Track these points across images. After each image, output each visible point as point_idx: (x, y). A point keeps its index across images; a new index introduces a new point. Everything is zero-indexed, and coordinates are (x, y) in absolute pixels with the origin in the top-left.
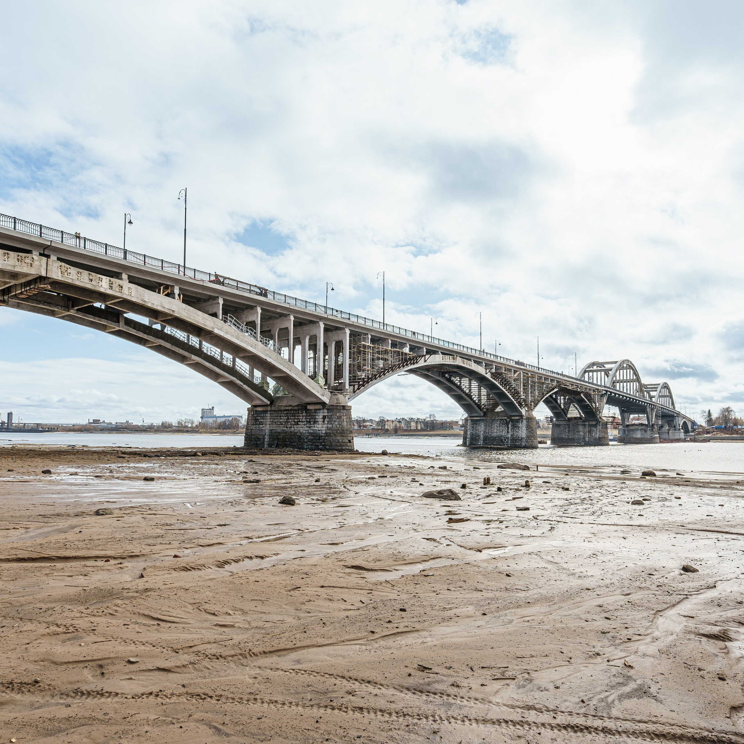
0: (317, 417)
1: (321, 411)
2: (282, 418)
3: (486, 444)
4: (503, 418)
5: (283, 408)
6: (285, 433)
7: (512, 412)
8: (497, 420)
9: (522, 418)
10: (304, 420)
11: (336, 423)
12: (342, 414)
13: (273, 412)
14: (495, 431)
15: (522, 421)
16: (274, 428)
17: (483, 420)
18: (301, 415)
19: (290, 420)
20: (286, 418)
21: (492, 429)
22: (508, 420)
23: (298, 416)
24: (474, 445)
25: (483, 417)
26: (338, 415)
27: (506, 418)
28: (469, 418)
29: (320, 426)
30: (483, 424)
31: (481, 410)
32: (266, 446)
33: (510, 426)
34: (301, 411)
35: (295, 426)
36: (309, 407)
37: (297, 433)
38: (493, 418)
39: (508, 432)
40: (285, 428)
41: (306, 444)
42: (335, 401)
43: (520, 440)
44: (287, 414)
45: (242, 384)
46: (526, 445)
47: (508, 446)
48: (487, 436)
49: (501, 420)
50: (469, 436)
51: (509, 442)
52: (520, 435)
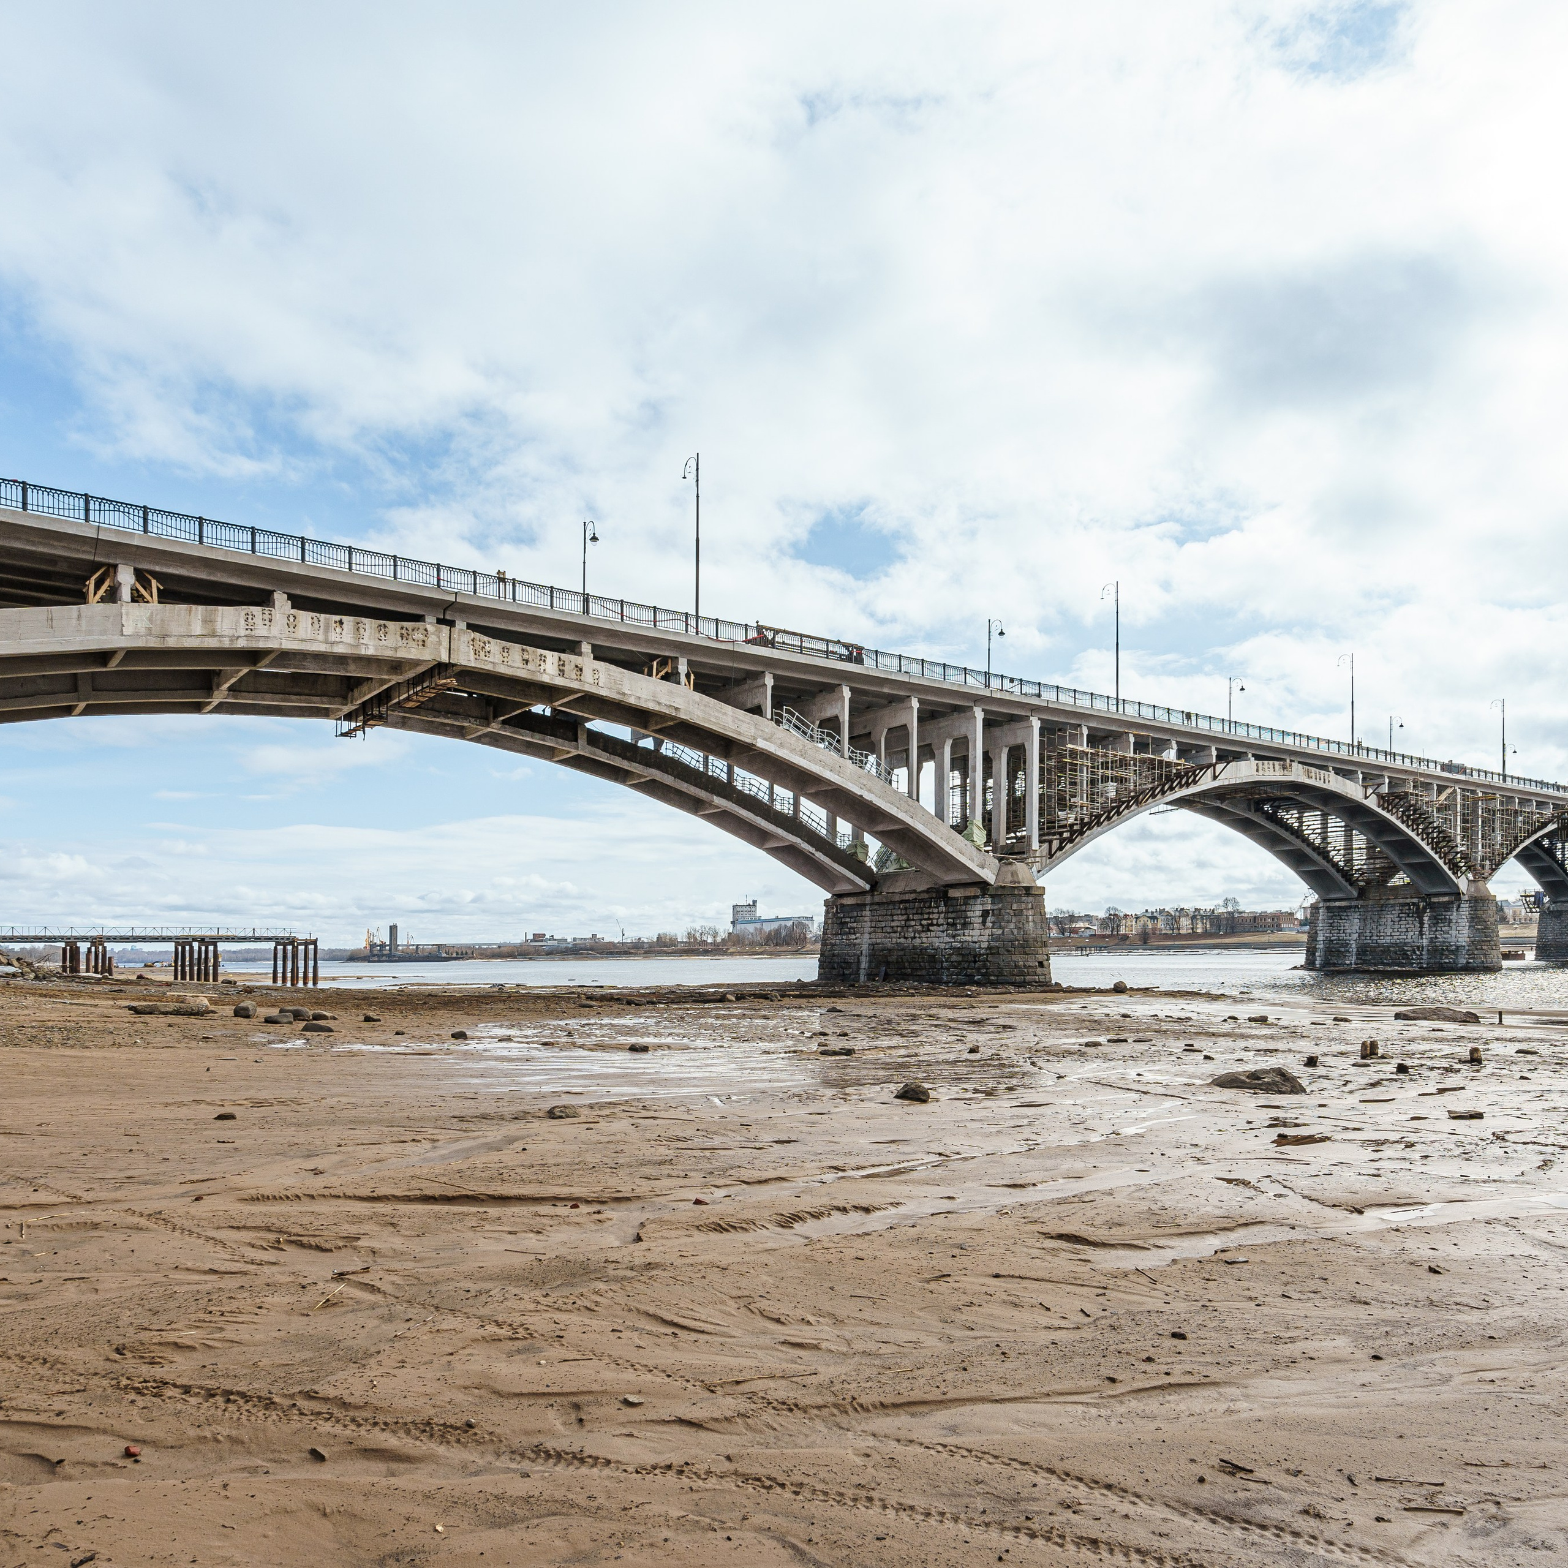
0: (969, 914)
1: (979, 901)
2: (895, 918)
3: (1365, 962)
4: (1408, 901)
5: (897, 898)
6: (902, 950)
7: (1434, 885)
8: (1393, 906)
9: (1460, 899)
10: (941, 921)
11: (1012, 926)
12: (1024, 906)
13: (876, 907)
14: (1389, 931)
15: (1459, 907)
16: (879, 941)
17: (1356, 907)
18: (936, 910)
19: (913, 923)
20: (905, 917)
21: (1381, 928)
22: (1421, 905)
23: (929, 913)
24: (1334, 965)
25: (1357, 899)
26: (1015, 907)
27: (1415, 900)
28: (1321, 905)
29: (976, 932)
30: (1357, 915)
31: (1351, 885)
32: (862, 978)
33: (1426, 919)
34: (936, 902)
35: (923, 935)
36: (953, 893)
37: (926, 949)
38: (1382, 902)
39: (1421, 934)
40: (902, 940)
41: (946, 973)
42: (1009, 878)
43: (1452, 952)
44: (906, 909)
45: (812, 850)
46: (1468, 963)
47: (1421, 968)
48: (1366, 946)
49: (1403, 905)
50: (1320, 946)
51: (1425, 957)
52: (1454, 939)
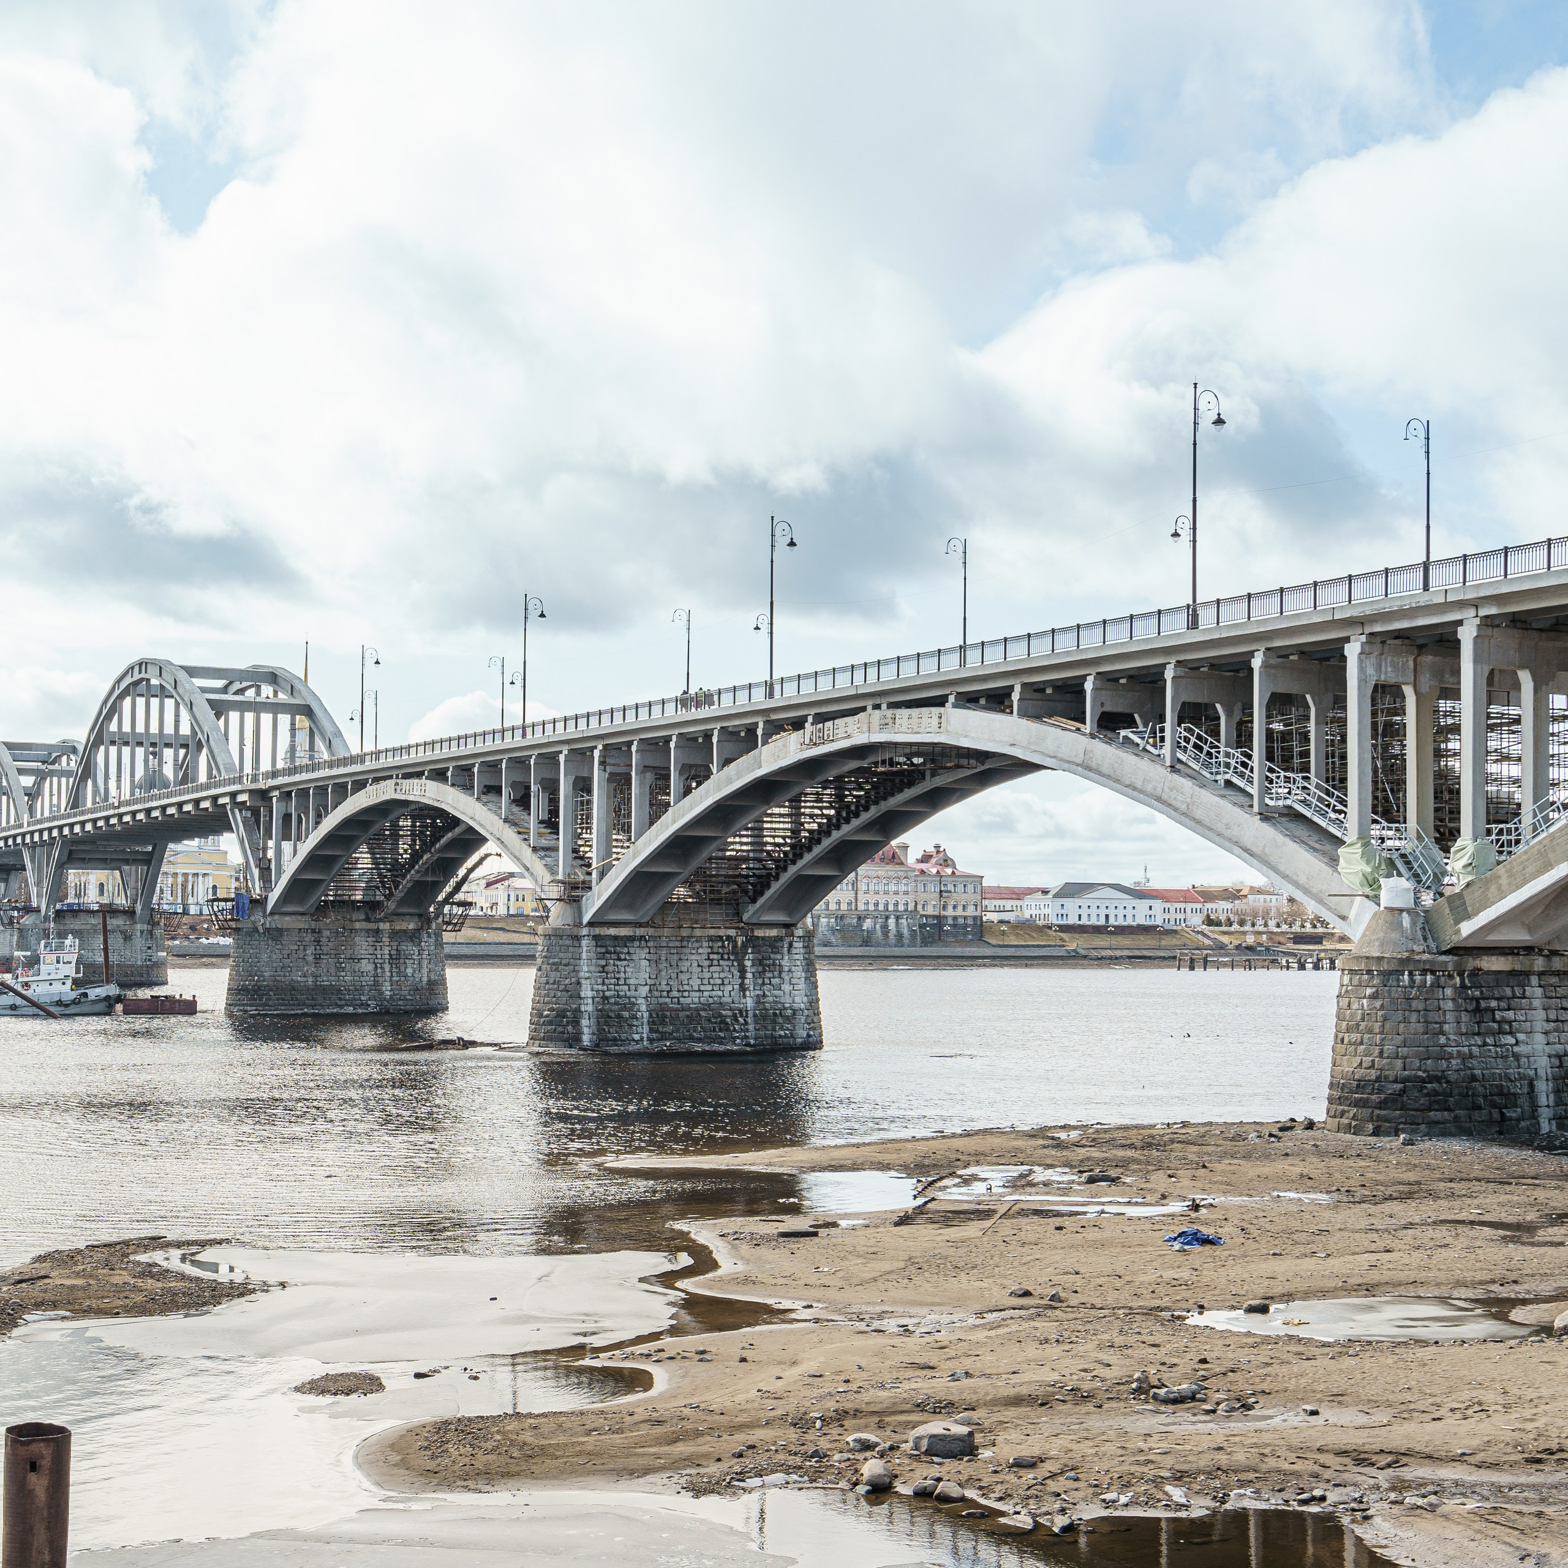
3: (664, 1037)
4: (722, 932)
8: (699, 940)
13: (1554, 980)
14: (695, 983)
15: (791, 945)
21: (683, 977)
22: (740, 940)
27: (732, 932)
30: (643, 953)
32: (1545, 1127)
33: (748, 963)
38: (685, 933)
39: (743, 988)
43: (788, 1019)
46: (809, 1036)
47: (748, 1045)
48: (663, 1008)
49: (711, 939)
50: (588, 1007)
51: (751, 1027)
52: (787, 1001)
